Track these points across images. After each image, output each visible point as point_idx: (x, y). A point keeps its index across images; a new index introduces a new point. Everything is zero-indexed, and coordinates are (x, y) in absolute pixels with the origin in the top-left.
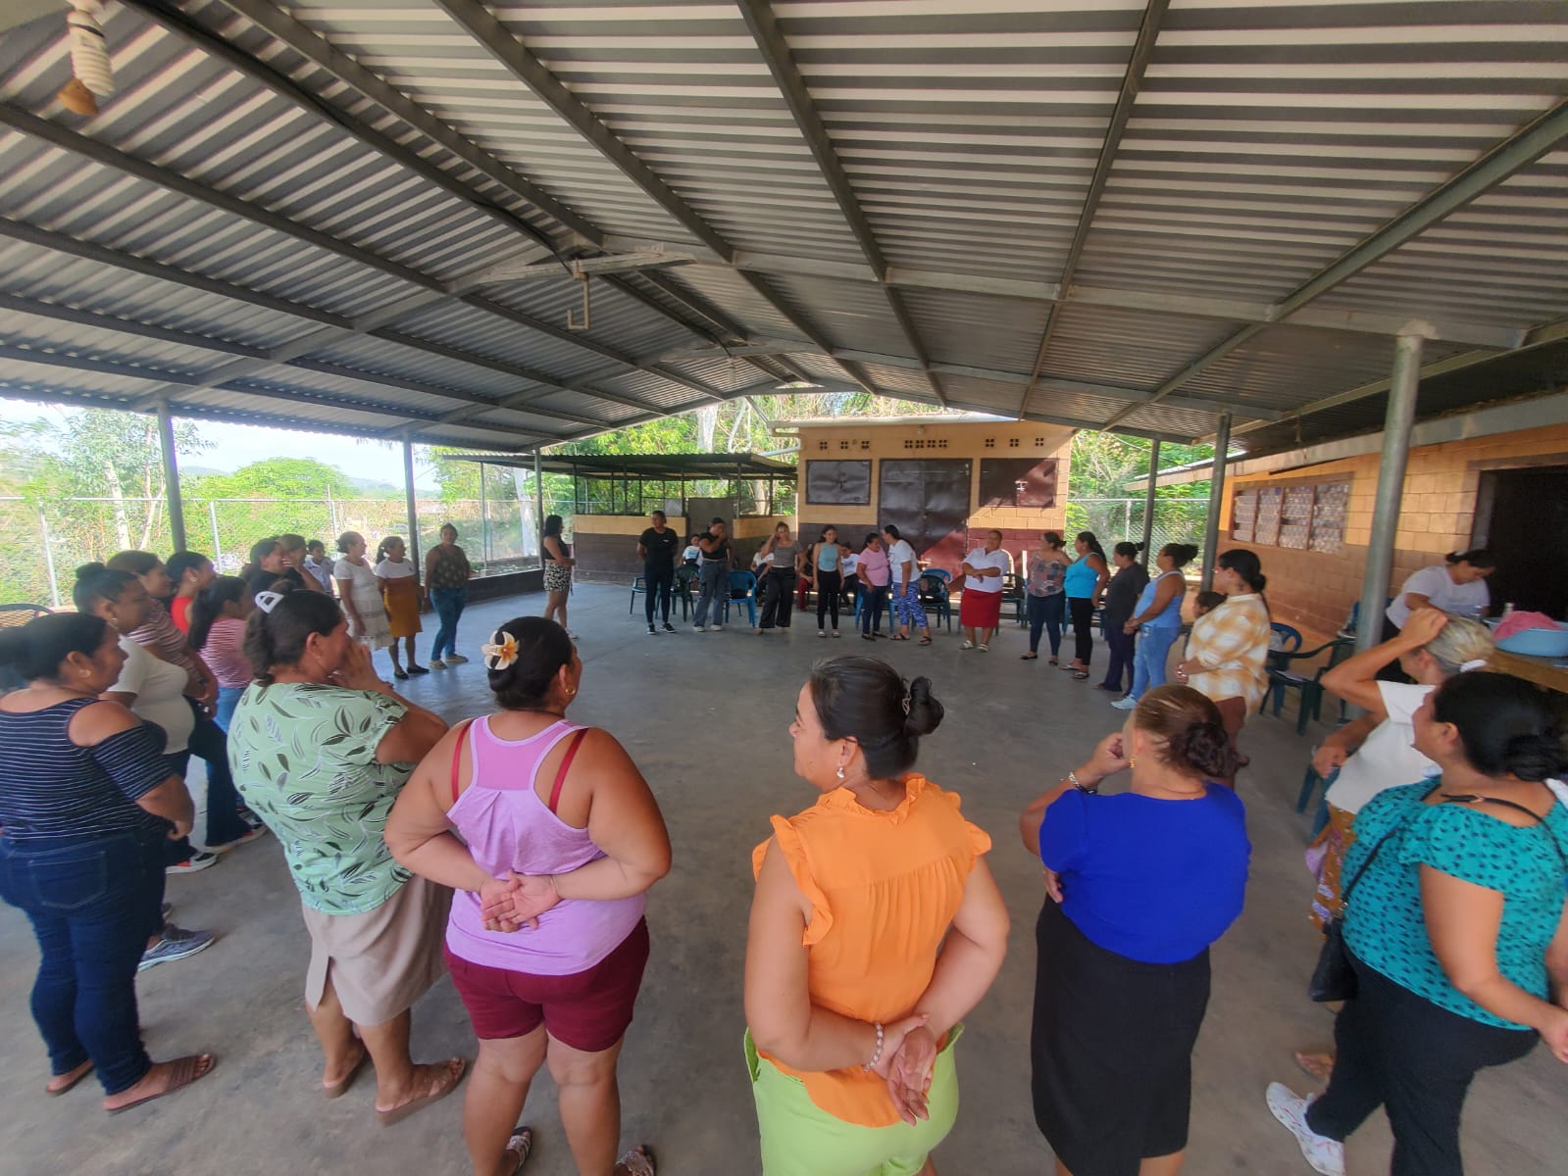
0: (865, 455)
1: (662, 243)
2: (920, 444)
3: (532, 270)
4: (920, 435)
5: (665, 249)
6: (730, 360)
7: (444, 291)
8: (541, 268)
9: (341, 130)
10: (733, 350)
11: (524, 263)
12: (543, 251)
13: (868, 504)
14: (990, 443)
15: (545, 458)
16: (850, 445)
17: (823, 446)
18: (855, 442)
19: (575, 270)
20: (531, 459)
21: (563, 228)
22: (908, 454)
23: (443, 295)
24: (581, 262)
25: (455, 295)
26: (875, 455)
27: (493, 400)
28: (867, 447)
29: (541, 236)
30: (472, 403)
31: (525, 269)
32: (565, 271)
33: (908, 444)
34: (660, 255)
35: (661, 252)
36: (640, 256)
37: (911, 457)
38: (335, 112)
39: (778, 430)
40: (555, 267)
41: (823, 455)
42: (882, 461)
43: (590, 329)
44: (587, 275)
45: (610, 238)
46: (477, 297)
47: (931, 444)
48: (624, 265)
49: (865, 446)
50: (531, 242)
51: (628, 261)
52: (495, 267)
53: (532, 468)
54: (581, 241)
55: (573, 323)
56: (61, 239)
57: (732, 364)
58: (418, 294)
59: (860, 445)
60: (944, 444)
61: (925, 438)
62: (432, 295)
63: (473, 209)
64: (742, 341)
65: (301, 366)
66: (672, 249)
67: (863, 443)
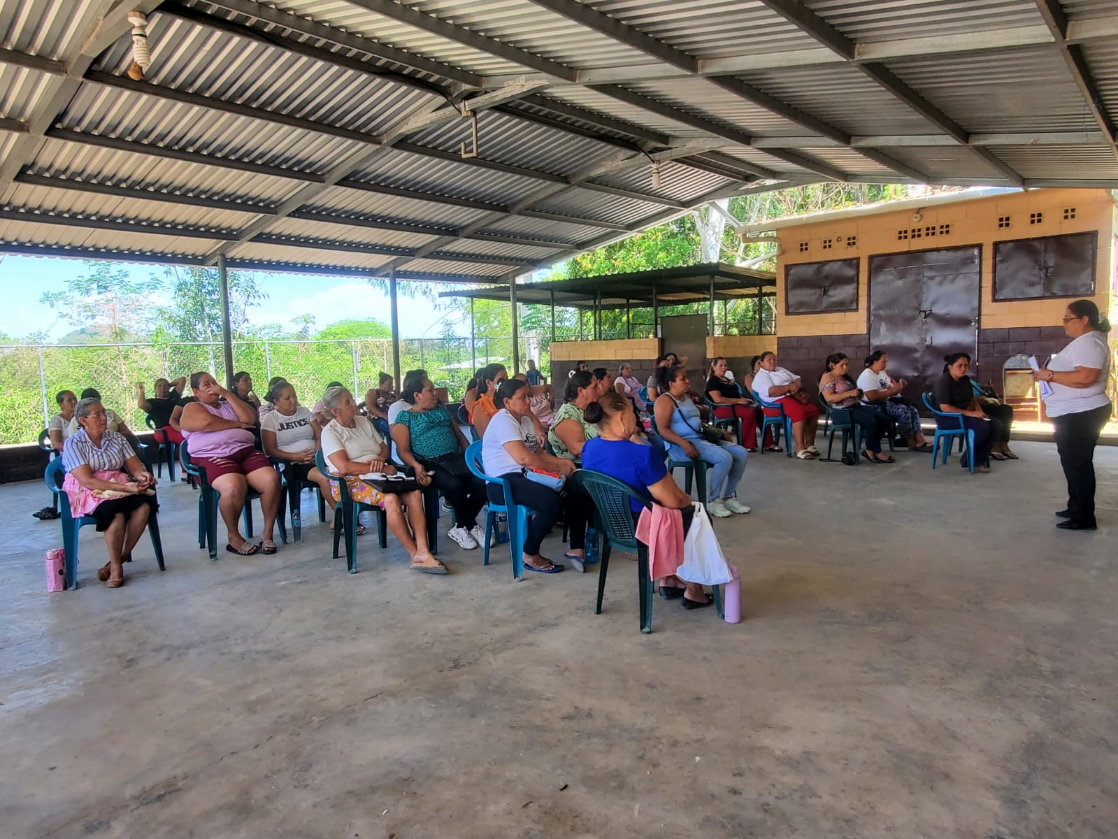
0: (850, 253)
1: (524, 76)
2: (916, 234)
3: (435, 116)
4: (915, 223)
5: (526, 80)
6: (654, 166)
7: (379, 143)
8: (441, 112)
9: (280, 50)
10: (657, 156)
11: (430, 110)
12: (441, 100)
13: (857, 310)
14: (1004, 222)
15: (520, 287)
16: (834, 243)
17: (804, 247)
18: (839, 239)
19: (463, 110)
20: (507, 289)
21: (450, 81)
22: (903, 246)
23: (378, 147)
24: (467, 103)
25: (387, 144)
26: (863, 252)
27: (453, 231)
28: (854, 243)
29: (436, 88)
30: (437, 237)
31: (430, 115)
32: (457, 112)
33: (902, 235)
34: (523, 85)
35: (523, 83)
36: (507, 89)
37: (906, 249)
38: (273, 39)
39: (748, 235)
40: (449, 110)
41: (804, 258)
42: (871, 258)
43: (478, 154)
44: (474, 112)
45: (486, 79)
46: (404, 143)
47: (931, 231)
48: (497, 99)
49: (851, 242)
50: (430, 95)
51: (500, 96)
52: (411, 117)
53: (508, 299)
54: (466, 87)
55: (466, 153)
56: (152, 149)
57: (657, 169)
58: (361, 149)
59: (845, 242)
60: (945, 230)
61: (923, 225)
62: (371, 148)
63: (378, 80)
64: (663, 146)
65: (299, 217)
66: (532, 79)
67: (849, 239)
